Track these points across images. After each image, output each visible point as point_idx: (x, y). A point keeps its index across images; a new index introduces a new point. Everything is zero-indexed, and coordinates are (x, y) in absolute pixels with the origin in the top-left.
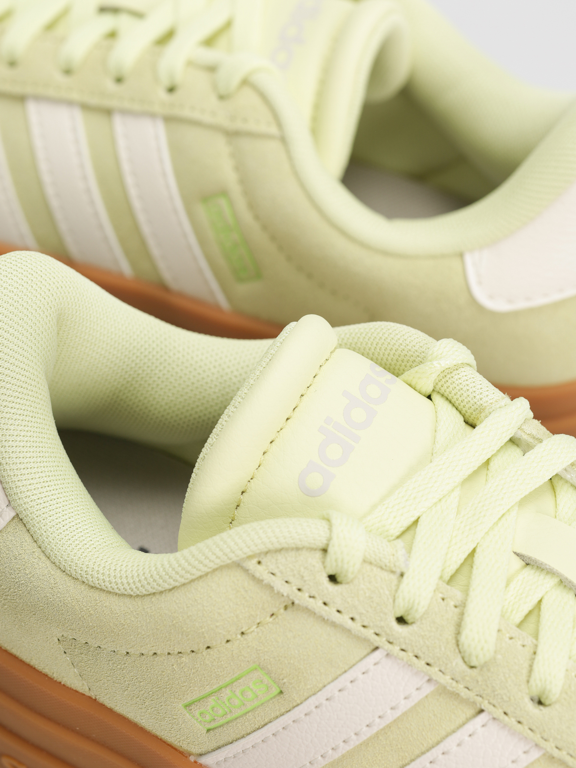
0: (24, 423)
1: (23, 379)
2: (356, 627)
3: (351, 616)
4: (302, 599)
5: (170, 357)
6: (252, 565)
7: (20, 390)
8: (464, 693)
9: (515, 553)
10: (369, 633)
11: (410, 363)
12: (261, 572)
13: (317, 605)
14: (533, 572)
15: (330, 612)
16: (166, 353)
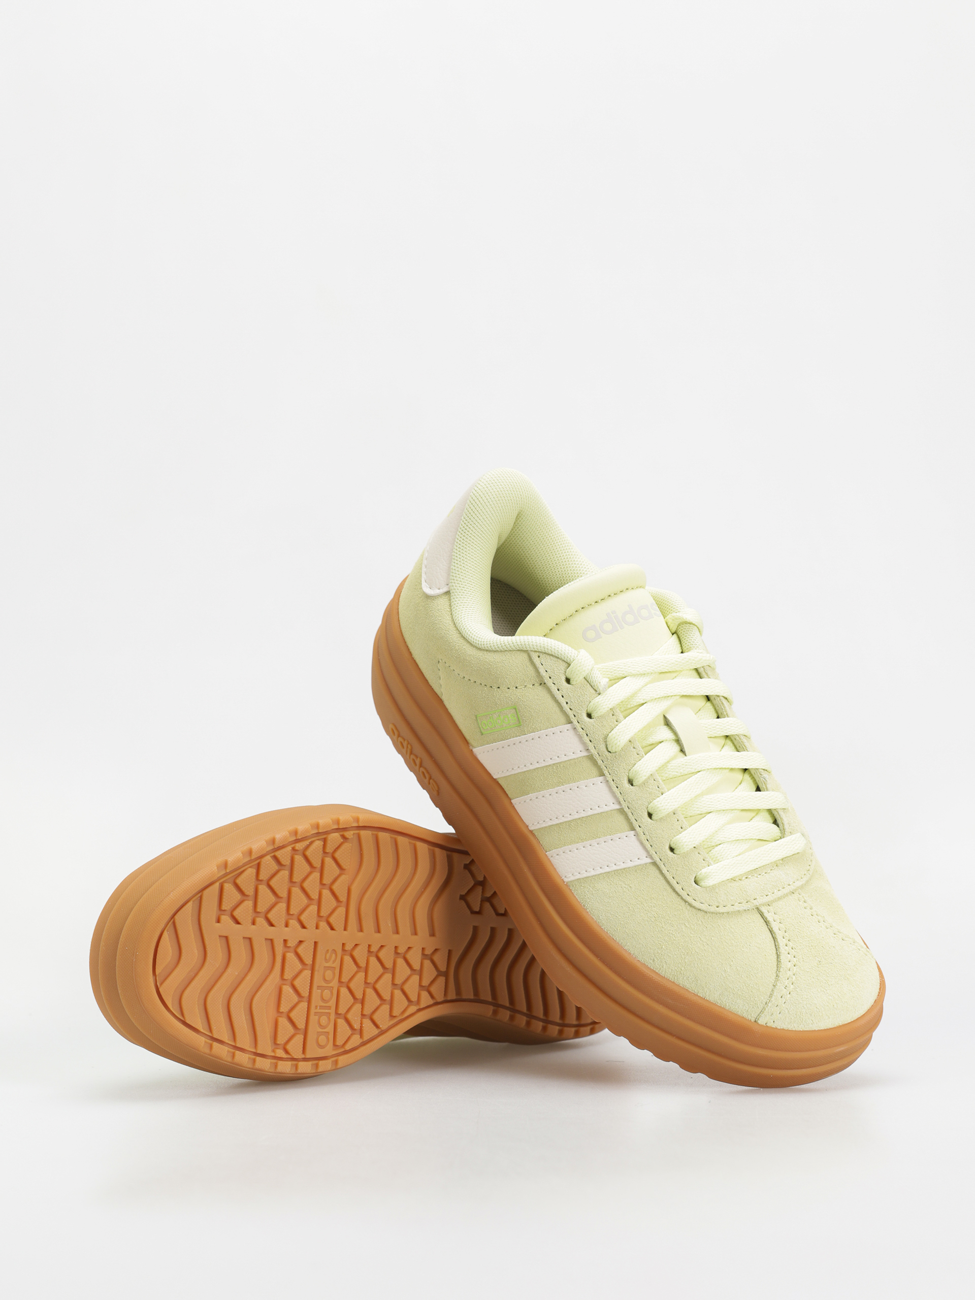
0: (475, 549)
1: (485, 528)
2: (566, 707)
3: (567, 701)
4: (549, 683)
5: (569, 564)
6: (534, 656)
7: (481, 532)
8: (600, 762)
9: (664, 716)
10: (571, 713)
11: (677, 611)
12: (537, 661)
13: (554, 689)
14: (667, 728)
15: (558, 695)
16: (568, 561)
